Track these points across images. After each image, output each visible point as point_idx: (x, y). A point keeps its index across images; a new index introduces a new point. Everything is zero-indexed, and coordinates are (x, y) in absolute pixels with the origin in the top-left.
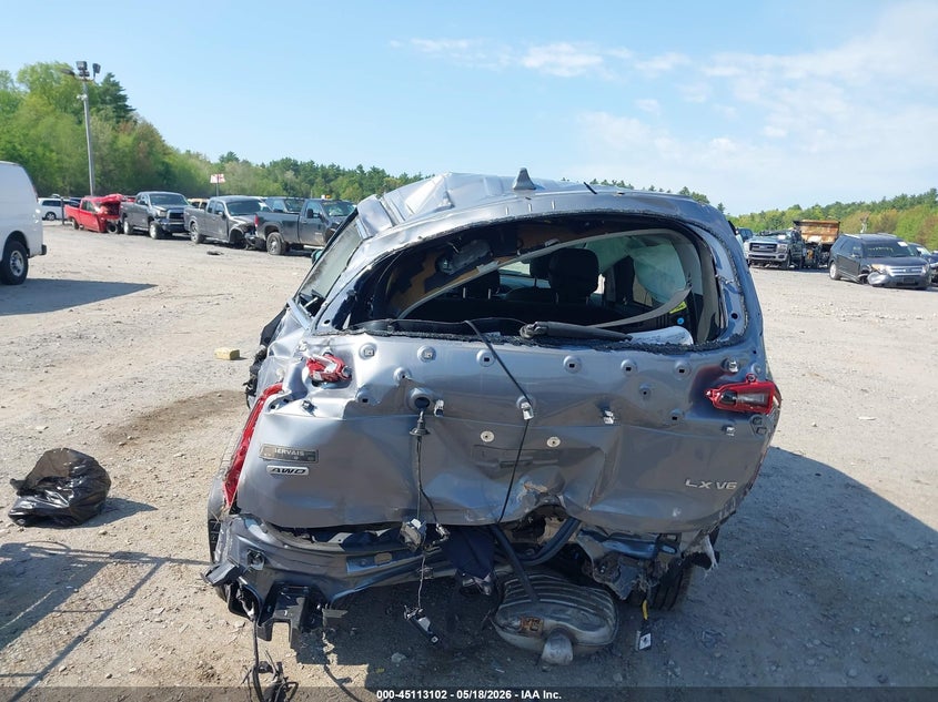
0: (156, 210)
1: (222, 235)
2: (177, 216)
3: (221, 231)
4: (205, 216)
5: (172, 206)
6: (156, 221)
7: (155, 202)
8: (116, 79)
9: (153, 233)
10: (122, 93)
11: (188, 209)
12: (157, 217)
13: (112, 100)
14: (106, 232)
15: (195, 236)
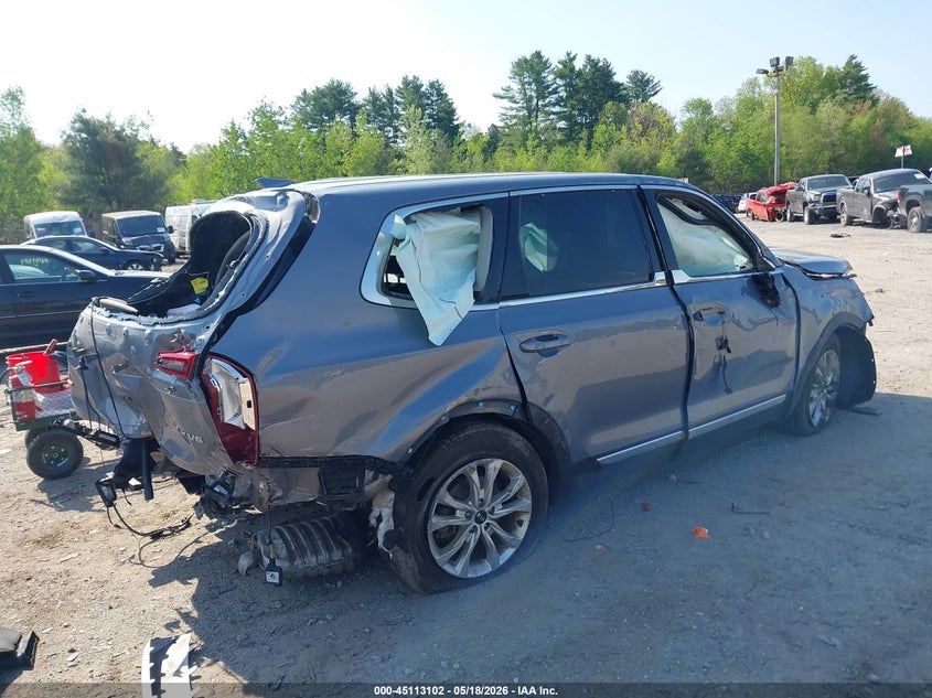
0: (810, 195)
1: (866, 216)
2: (831, 198)
3: (865, 211)
4: (853, 195)
5: (828, 189)
6: (810, 205)
7: (812, 186)
8: (858, 60)
9: (806, 219)
10: (863, 73)
11: (840, 191)
12: (811, 202)
13: (852, 83)
14: (774, 221)
15: (844, 218)
